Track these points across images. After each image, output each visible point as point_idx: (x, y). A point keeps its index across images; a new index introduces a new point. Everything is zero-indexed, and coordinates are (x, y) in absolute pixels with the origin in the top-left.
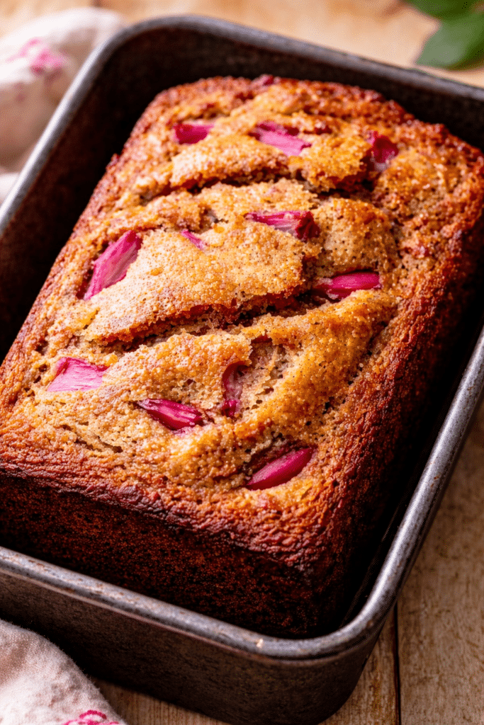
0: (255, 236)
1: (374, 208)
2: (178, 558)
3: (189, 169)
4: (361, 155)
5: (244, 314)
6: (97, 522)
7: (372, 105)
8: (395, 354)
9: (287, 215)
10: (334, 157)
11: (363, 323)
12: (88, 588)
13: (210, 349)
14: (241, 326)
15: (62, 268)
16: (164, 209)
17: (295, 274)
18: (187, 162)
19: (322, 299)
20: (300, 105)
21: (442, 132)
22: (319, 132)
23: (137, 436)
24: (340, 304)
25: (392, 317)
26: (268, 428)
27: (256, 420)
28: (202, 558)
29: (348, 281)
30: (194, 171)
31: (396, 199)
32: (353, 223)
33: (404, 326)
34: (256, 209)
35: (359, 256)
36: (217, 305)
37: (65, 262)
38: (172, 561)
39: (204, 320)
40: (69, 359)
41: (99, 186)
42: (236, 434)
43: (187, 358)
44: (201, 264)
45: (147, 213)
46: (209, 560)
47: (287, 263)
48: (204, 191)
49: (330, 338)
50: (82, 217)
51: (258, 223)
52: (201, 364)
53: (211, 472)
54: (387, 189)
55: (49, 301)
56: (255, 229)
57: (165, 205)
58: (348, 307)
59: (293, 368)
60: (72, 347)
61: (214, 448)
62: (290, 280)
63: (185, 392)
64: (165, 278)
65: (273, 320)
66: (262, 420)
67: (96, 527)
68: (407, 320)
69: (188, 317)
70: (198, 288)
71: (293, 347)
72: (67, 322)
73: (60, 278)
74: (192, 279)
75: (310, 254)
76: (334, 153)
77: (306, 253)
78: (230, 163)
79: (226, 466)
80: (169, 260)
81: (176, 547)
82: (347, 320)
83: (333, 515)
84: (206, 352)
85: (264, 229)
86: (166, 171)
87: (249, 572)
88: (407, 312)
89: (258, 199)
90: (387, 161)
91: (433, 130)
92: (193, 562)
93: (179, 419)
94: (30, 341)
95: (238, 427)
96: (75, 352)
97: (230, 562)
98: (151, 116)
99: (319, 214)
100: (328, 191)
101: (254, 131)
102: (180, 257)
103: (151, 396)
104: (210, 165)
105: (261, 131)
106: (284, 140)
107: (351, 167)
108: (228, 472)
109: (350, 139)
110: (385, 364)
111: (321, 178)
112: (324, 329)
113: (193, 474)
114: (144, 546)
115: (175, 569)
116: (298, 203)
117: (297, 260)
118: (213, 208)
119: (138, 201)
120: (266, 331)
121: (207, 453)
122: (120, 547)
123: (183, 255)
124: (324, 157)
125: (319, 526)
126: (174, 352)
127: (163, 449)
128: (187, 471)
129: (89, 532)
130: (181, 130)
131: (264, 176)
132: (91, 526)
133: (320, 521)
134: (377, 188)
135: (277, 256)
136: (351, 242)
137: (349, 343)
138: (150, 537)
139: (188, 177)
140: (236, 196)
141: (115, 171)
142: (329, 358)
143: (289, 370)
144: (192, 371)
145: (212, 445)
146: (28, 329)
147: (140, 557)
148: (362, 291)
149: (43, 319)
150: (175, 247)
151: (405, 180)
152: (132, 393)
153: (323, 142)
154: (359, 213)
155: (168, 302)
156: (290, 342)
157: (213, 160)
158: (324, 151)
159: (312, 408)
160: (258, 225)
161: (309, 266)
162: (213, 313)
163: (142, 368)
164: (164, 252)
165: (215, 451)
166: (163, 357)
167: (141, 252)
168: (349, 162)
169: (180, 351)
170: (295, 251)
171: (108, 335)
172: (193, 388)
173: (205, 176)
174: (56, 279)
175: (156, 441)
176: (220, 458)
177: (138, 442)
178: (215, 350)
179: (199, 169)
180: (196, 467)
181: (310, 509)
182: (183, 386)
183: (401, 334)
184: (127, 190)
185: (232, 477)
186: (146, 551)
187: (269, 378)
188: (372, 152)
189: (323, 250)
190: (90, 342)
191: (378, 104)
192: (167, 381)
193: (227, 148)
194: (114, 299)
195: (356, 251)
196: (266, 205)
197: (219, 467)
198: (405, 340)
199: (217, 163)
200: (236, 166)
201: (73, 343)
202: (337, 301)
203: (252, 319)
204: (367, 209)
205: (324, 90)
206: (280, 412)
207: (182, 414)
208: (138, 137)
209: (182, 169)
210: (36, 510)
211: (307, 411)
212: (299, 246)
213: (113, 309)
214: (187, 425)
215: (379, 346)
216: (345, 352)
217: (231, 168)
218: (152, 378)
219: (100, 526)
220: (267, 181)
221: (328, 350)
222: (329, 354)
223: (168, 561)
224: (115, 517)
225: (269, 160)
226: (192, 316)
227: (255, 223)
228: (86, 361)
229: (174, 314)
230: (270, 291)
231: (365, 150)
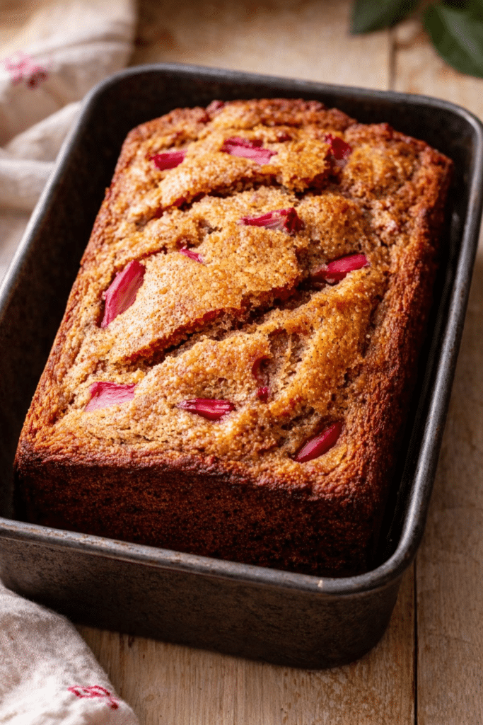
0: (249, 239)
1: (345, 200)
2: (240, 517)
3: (176, 190)
4: (323, 155)
5: (254, 310)
6: (166, 496)
7: (318, 114)
8: (394, 324)
9: (274, 214)
10: (301, 160)
11: (363, 298)
12: (168, 558)
13: (236, 350)
14: (254, 324)
15: (78, 302)
16: (163, 232)
17: (292, 267)
18: (174, 184)
19: (321, 284)
20: (257, 119)
21: (388, 129)
22: (281, 140)
23: (181, 428)
24: (339, 285)
25: (385, 291)
26: (298, 403)
27: (287, 397)
28: (263, 512)
29: (341, 266)
30: (181, 191)
31: (363, 188)
32: (332, 214)
33: (397, 297)
34: (246, 214)
35: (343, 242)
36: (228, 308)
37: (80, 295)
38: (235, 520)
39: (218, 324)
40: (100, 383)
41: (97, 220)
42: (272, 412)
43: (215, 360)
44: (204, 275)
45: (147, 239)
46: (269, 514)
47: (284, 259)
48: (194, 205)
49: (337, 316)
50: (87, 251)
51: (250, 226)
52: (229, 364)
53: (255, 447)
54: (353, 180)
55: (72, 333)
56: (249, 233)
57: (163, 228)
58: (347, 287)
59: (310, 350)
60: (100, 372)
61: (253, 426)
62: (289, 273)
63: (217, 390)
64: (174, 295)
65: (283, 314)
66: (292, 397)
67: (165, 501)
68: (398, 291)
69: (202, 323)
70: (207, 297)
71: (306, 333)
72: (93, 349)
73: (78, 311)
74: (200, 291)
75: (301, 246)
76: (300, 157)
77: (298, 246)
78: (212, 178)
79: (267, 440)
80: (174, 278)
81: (239, 507)
82: (349, 298)
83: (370, 468)
84: (232, 353)
85: (256, 230)
86: (156, 196)
87: (307, 519)
88: (397, 284)
89: (245, 206)
90: (345, 158)
91: (379, 129)
92: (254, 518)
93: (216, 411)
94: (60, 370)
95: (272, 406)
96: (105, 377)
97: (289, 512)
98: (129, 151)
99: (301, 210)
100: (302, 191)
101: (224, 148)
102: (184, 274)
103: (187, 397)
104: (195, 183)
105: (230, 146)
106: (252, 152)
107: (318, 167)
108: (269, 445)
109: (309, 143)
110: (388, 334)
111: (295, 182)
112: (330, 309)
113: (239, 451)
114: (208, 510)
115: (237, 528)
116: (281, 204)
117: (291, 254)
118: (206, 219)
119: (135, 228)
120: (279, 324)
121: (247, 431)
122: (187, 515)
123: (187, 271)
124: (293, 161)
125: (360, 476)
126: (201, 358)
127: (207, 435)
128: (233, 450)
129: (158, 506)
130: (160, 159)
131: (244, 186)
132: (160, 501)
133: (360, 472)
134: (344, 181)
135: (273, 254)
136: (334, 231)
137: (354, 317)
138: (215, 501)
139: (178, 196)
140: (225, 205)
141: (109, 205)
142: (339, 334)
143: (306, 352)
144: (222, 370)
145: (251, 424)
146: (56, 359)
147: (205, 522)
148: (356, 272)
149: (69, 349)
150: (177, 266)
151: (366, 172)
152: (169, 398)
153: (287, 149)
154: (335, 204)
155: (181, 314)
156: (302, 329)
157: (196, 177)
158: (291, 156)
159: (333, 380)
160: (250, 228)
161: (302, 257)
162: (225, 316)
163: (173, 376)
164: (168, 272)
165: (255, 428)
166: (191, 363)
167: (146, 276)
168: (315, 163)
169: (208, 356)
170: (288, 246)
171: (131, 354)
172: (225, 385)
173: (192, 193)
174: (74, 312)
175: (199, 429)
176: (260, 435)
177: (183, 433)
178: (240, 350)
179: (186, 188)
180: (240, 445)
181: (349, 466)
182: (215, 385)
183: (395, 304)
184: (123, 220)
185: (274, 449)
186: (210, 515)
187: (290, 363)
188: (332, 151)
189: (311, 241)
190: (115, 364)
191: (323, 112)
192: (198, 383)
193: (206, 165)
194: (128, 322)
195: (340, 238)
196: (253, 209)
197: (262, 442)
198: (401, 309)
199: (201, 179)
200: (218, 180)
201: (100, 368)
202: (336, 283)
203: (263, 316)
204: (340, 201)
205: (273, 105)
206: (306, 388)
207: (218, 407)
208: (121, 171)
209: (170, 190)
210: (108, 494)
211: (330, 384)
212: (290, 241)
213: (130, 330)
214: (224, 414)
215: (380, 317)
216: (353, 327)
217: (214, 182)
218: (185, 382)
219: (168, 499)
220: (248, 190)
221: (338, 327)
222: (339, 330)
223: (231, 522)
224: (181, 488)
225: (246, 171)
226: (206, 322)
227: (247, 227)
228: (115, 383)
229: (189, 323)
230: (274, 286)
231: (326, 150)
